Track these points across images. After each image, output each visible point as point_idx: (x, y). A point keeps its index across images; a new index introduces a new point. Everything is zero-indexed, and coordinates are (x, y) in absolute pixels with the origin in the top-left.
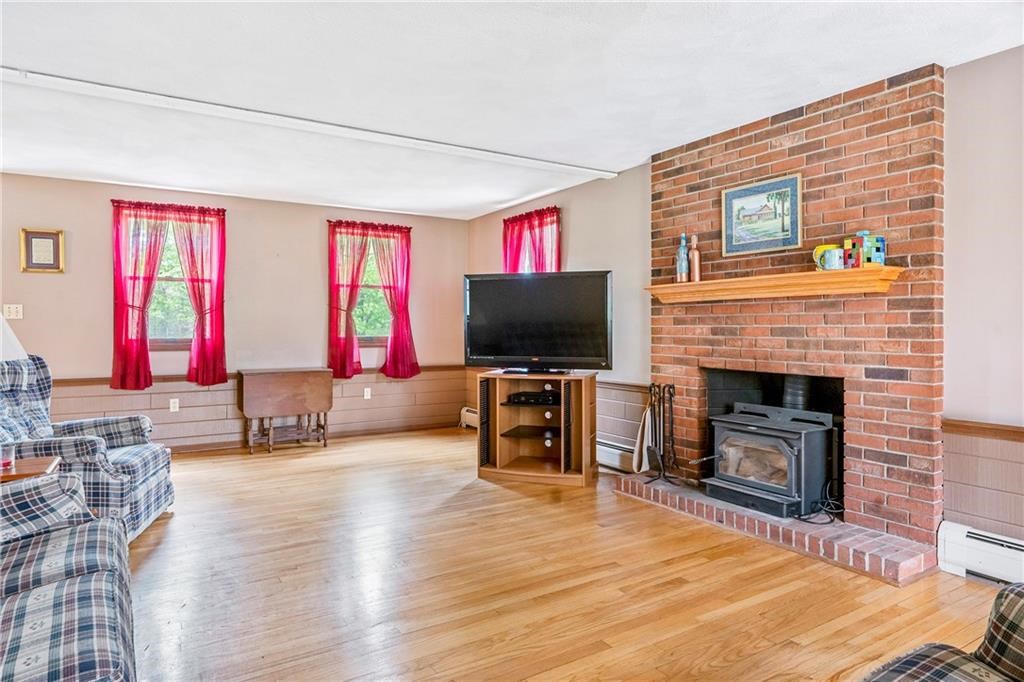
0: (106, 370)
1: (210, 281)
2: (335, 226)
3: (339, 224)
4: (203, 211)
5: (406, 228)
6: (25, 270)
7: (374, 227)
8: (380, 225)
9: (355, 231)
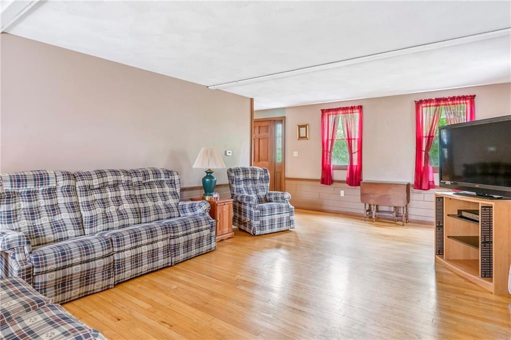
0: (319, 176)
1: (355, 139)
2: (418, 104)
3: (421, 102)
4: (352, 108)
5: (470, 96)
6: (298, 140)
7: (445, 100)
8: (449, 98)
9: (432, 104)
